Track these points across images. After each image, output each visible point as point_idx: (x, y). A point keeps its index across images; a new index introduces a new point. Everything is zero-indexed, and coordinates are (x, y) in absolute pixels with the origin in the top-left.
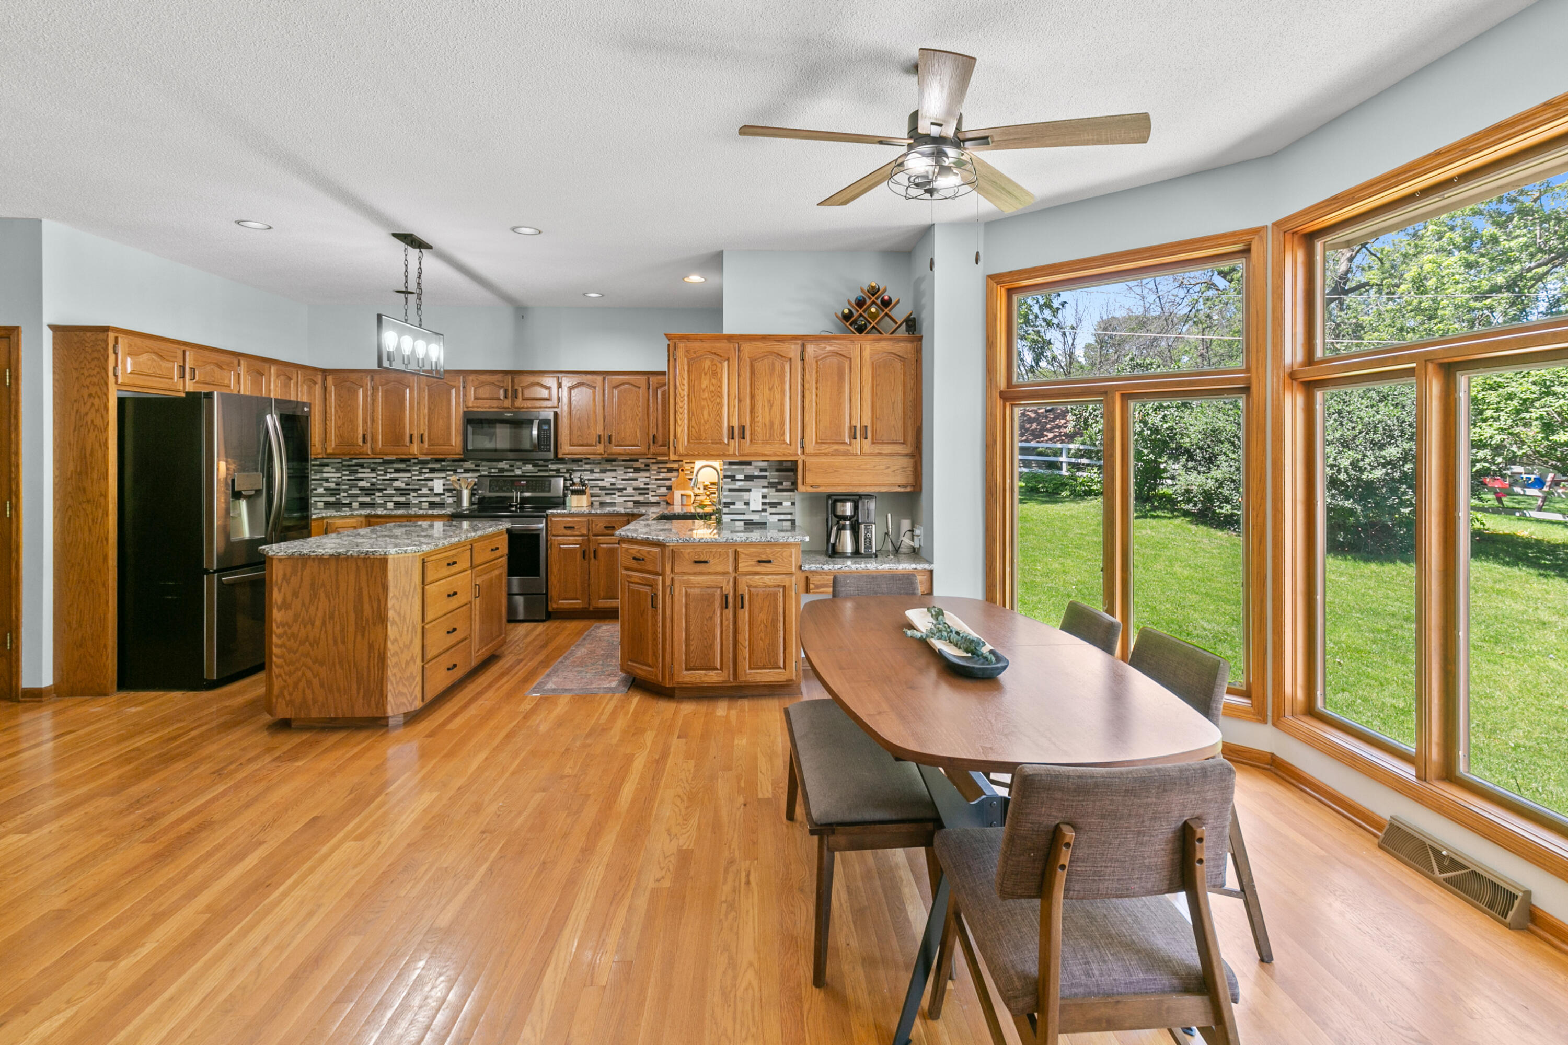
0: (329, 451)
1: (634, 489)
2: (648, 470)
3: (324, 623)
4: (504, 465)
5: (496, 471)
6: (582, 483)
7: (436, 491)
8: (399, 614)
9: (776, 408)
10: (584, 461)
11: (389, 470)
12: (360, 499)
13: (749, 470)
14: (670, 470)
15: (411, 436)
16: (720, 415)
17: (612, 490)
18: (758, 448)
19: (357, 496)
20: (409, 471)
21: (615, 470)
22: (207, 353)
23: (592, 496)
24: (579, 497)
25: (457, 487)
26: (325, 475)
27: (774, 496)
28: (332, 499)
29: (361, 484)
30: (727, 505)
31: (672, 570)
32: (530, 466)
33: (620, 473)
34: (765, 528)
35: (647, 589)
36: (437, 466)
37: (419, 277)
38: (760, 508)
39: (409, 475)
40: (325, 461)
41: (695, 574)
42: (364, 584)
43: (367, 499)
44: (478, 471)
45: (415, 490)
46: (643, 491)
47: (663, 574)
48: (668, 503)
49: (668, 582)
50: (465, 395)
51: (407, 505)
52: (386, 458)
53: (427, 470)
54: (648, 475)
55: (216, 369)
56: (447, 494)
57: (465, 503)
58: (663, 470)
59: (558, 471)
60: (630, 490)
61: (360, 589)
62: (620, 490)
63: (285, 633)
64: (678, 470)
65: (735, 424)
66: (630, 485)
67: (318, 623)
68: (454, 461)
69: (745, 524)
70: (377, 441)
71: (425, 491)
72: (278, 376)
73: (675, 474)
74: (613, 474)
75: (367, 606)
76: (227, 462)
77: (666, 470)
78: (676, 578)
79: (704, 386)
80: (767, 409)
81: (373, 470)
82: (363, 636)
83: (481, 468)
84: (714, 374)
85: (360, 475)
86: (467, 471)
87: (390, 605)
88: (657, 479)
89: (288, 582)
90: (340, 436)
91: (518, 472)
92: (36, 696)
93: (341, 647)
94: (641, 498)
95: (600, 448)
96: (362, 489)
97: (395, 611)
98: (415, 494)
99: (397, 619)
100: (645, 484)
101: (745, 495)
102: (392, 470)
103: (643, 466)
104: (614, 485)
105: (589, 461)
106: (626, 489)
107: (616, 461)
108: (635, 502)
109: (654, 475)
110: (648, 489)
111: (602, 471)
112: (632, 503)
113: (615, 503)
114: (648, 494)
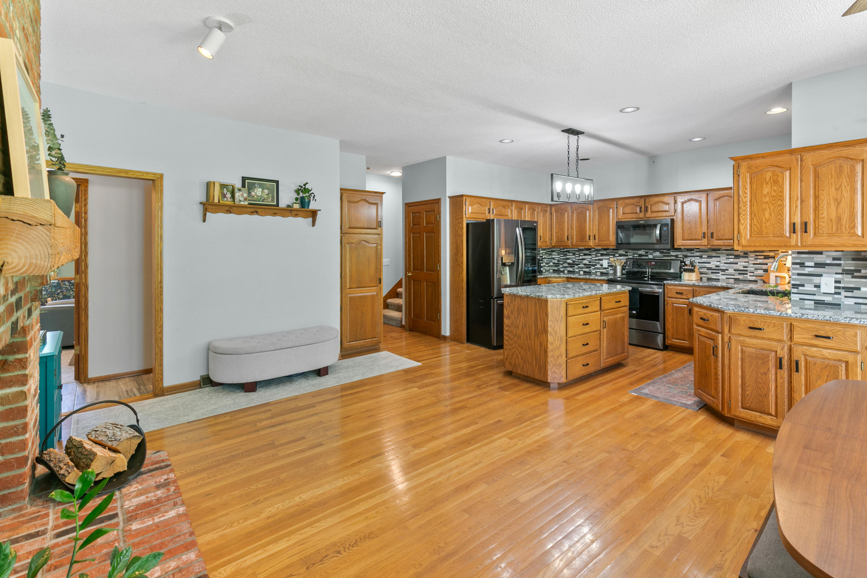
0: (553, 245)
1: (735, 270)
2: (747, 257)
3: (522, 328)
4: (642, 252)
5: (637, 255)
6: (692, 264)
7: (604, 266)
8: (554, 330)
9: (844, 205)
10: (695, 250)
11: (581, 254)
12: (568, 269)
13: (819, 259)
14: (767, 257)
15: (589, 236)
16: (781, 214)
17: (717, 270)
18: (824, 240)
19: (566, 267)
20: (590, 255)
21: (719, 257)
22: (499, 202)
23: (701, 273)
24: (690, 273)
25: (614, 264)
26: (553, 256)
27: (848, 281)
28: (556, 268)
29: (569, 261)
30: (795, 286)
31: (730, 331)
32: (658, 253)
33: (723, 259)
34: (840, 309)
35: (710, 342)
36: (605, 252)
37: (577, 151)
38: (833, 291)
39: (591, 257)
40: (553, 249)
41: (750, 337)
42: (538, 312)
43: (571, 269)
44: (627, 255)
45: (594, 265)
46: (743, 272)
47: (722, 333)
48: (764, 282)
49: (726, 339)
50: (617, 212)
51: (589, 273)
52: (580, 248)
53: (600, 255)
54: (746, 260)
55: (503, 209)
56: (610, 268)
57: (619, 274)
58: (759, 257)
59: (676, 256)
60: (731, 271)
61: (537, 314)
62: (723, 270)
63: (508, 330)
64: (773, 258)
65: (798, 220)
66: (731, 268)
67: (520, 328)
68: (613, 250)
69: (815, 303)
70: (573, 239)
71: (598, 266)
72: (529, 209)
73: (771, 260)
74: (718, 259)
75: (539, 323)
76: (506, 250)
77: (763, 257)
78: (733, 338)
79: (765, 192)
80: (833, 207)
81: (574, 254)
82: (538, 338)
83: (628, 254)
84: (776, 182)
85: (568, 257)
86: (621, 255)
87: (549, 324)
88: (755, 264)
89: (509, 306)
90: (557, 237)
91: (651, 257)
92: (445, 338)
93: (529, 341)
94: (741, 277)
95: (705, 242)
96: (569, 264)
97: (552, 328)
98: (593, 268)
99: (552, 332)
100: (744, 267)
101: (816, 280)
102: (582, 254)
103: (742, 254)
104: (719, 266)
105: (698, 250)
106: (728, 270)
107: (719, 250)
108: (736, 279)
109: (752, 260)
110: (747, 271)
111: (710, 257)
112: (733, 280)
113: (719, 279)
114: (747, 274)
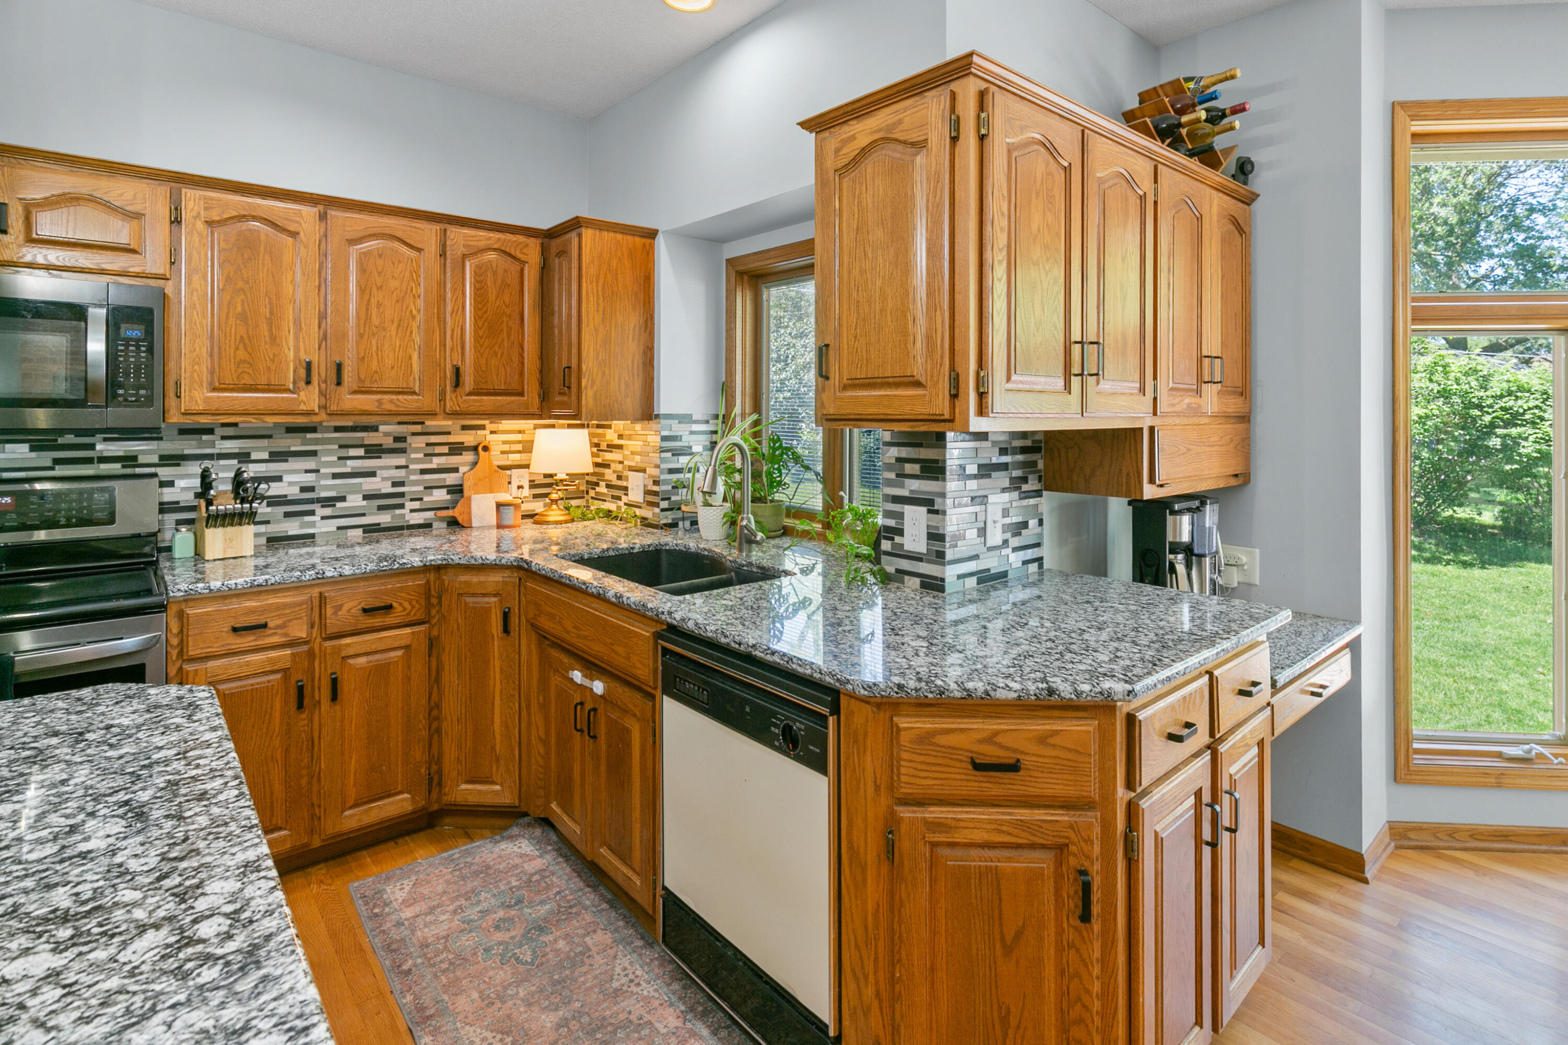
1: (366, 497)
2: (403, 451)
10: (219, 431)
14: (456, 449)
17: (305, 502)
21: (314, 453)
32: (25, 448)
33: (327, 460)
46: (391, 501)
48: (456, 524)
54: (401, 461)
58: (438, 450)
59: (130, 460)
60: (355, 501)
62: (329, 502)
64: (475, 449)
66: (356, 490)
73: (468, 457)
74: (311, 464)
77: (445, 449)
88: (423, 472)
94: (385, 519)
95: (311, 398)
100: (395, 484)
103: (390, 440)
104: (312, 489)
105: (230, 431)
106: (343, 499)
107: (313, 430)
108: (369, 529)
109: (417, 461)
110: (402, 495)
111: (277, 456)
112: (359, 532)
113: (312, 536)
114: (402, 506)
